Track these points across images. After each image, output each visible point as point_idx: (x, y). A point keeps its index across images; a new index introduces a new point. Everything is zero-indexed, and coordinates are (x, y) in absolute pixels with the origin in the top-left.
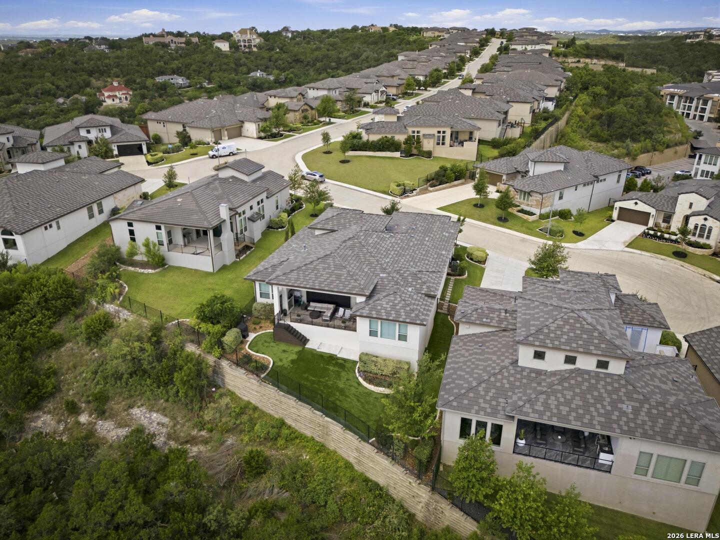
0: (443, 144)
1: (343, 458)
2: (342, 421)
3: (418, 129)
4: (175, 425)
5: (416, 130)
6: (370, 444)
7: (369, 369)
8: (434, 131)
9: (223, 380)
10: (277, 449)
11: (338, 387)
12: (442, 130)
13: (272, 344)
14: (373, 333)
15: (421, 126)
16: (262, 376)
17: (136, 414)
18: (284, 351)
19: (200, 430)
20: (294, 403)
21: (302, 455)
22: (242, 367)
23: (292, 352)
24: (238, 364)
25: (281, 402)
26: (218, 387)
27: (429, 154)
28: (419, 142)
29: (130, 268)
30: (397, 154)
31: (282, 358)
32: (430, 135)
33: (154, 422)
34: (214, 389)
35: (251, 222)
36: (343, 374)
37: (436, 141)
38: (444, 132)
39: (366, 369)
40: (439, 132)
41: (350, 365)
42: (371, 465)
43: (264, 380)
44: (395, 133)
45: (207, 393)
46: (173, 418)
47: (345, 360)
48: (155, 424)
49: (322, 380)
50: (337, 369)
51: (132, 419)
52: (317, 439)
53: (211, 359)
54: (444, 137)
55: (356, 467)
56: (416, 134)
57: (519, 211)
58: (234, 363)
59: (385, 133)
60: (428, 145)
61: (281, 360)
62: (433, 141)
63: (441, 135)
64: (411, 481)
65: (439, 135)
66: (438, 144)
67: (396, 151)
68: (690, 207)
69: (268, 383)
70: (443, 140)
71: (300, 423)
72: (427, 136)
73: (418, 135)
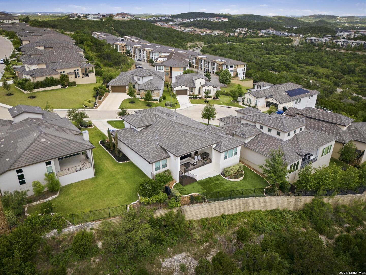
0: (79, 77)
3: (64, 71)
4: (191, 253)
5: (62, 71)
6: (266, 196)
8: (72, 70)
11: (229, 187)
12: (76, 69)
14: (226, 158)
15: (65, 69)
16: (206, 201)
17: (167, 265)
18: (193, 187)
19: (203, 245)
22: (194, 204)
23: (196, 186)
24: (191, 204)
27: (74, 84)
30: (59, 87)
33: (180, 260)
36: (223, 182)
38: (77, 70)
39: (229, 175)
40: (75, 71)
42: (269, 204)
43: (209, 202)
44: (52, 74)
46: (186, 251)
47: (215, 177)
48: (182, 260)
49: (222, 188)
50: (218, 181)
51: (169, 268)
52: (241, 211)
55: (263, 210)
58: (188, 204)
59: (46, 75)
60: (72, 79)
61: (199, 191)
62: (73, 76)
63: (77, 72)
64: (288, 198)
65: (75, 72)
66: (76, 77)
67: (58, 85)
68: (200, 84)
69: (212, 202)
70: (78, 75)
71: (233, 209)
72: (70, 74)
73: (64, 74)
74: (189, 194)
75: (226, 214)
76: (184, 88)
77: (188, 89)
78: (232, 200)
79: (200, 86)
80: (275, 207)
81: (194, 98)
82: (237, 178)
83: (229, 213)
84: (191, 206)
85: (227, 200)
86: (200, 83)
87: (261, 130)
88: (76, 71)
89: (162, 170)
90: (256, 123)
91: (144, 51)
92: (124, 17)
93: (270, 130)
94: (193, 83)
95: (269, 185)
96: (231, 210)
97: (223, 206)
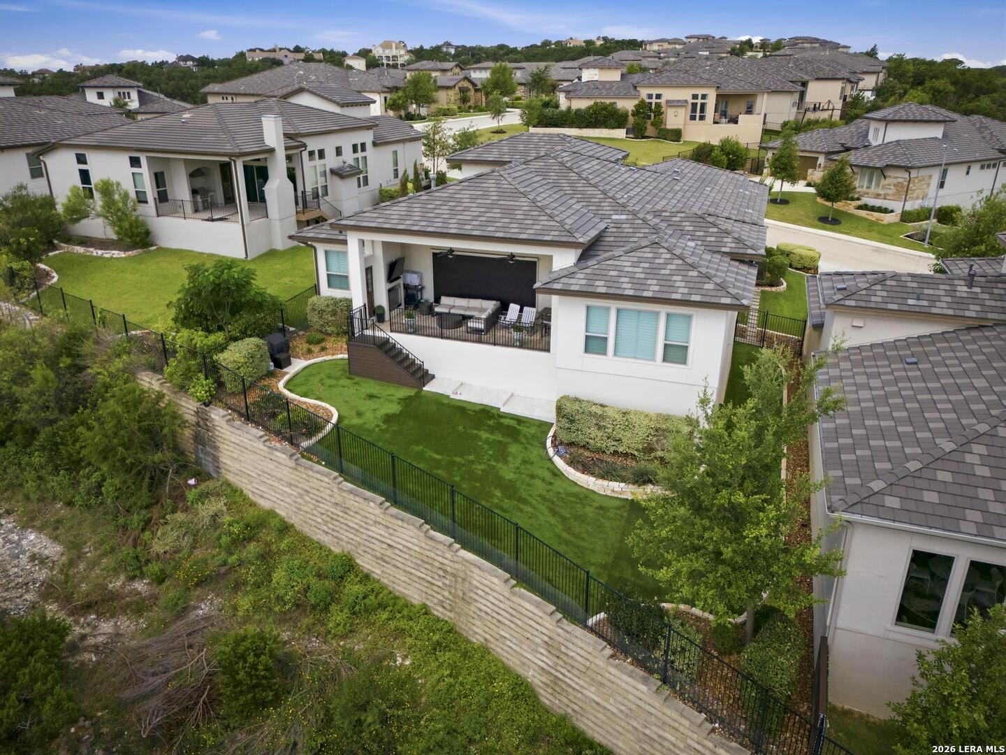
0: (702, 118)
1: (507, 670)
2: (509, 559)
3: (659, 92)
4: (71, 563)
5: (654, 92)
6: (592, 630)
7: (581, 439)
8: (685, 94)
9: (216, 459)
10: (325, 636)
11: (500, 478)
12: (700, 92)
13: (345, 382)
14: (594, 344)
15: (664, 86)
16: (305, 444)
18: (371, 396)
19: (132, 578)
20: (378, 511)
21: (392, 656)
22: (257, 424)
23: (390, 398)
24: (248, 417)
25: (346, 510)
26: (202, 476)
27: (676, 135)
28: (658, 111)
29: (80, 250)
30: (620, 133)
31: (362, 409)
32: (678, 101)
33: (24, 552)
34: (192, 482)
35: (337, 180)
36: (514, 448)
37: (689, 114)
38: (704, 97)
39: (572, 437)
40: (695, 97)
41: (533, 430)
42: (591, 693)
43: (309, 453)
44: (617, 96)
45: (174, 488)
46: (74, 547)
47: (520, 420)
48: (24, 559)
49: (458, 459)
50: (498, 437)
52: (438, 611)
53: (188, 407)
54: (703, 106)
55: (546, 698)
56: (654, 101)
57: (860, 207)
58: (241, 415)
59: (599, 97)
60: (675, 119)
61: (359, 414)
62: (684, 113)
63: (699, 101)
65: (695, 101)
66: (693, 118)
67: (619, 127)
69: (317, 462)
70: (702, 111)
71: (394, 566)
72: (674, 104)
73: (658, 101)
85: (369, 494)
88: (700, 97)
96: (387, 563)
97: (348, 511)
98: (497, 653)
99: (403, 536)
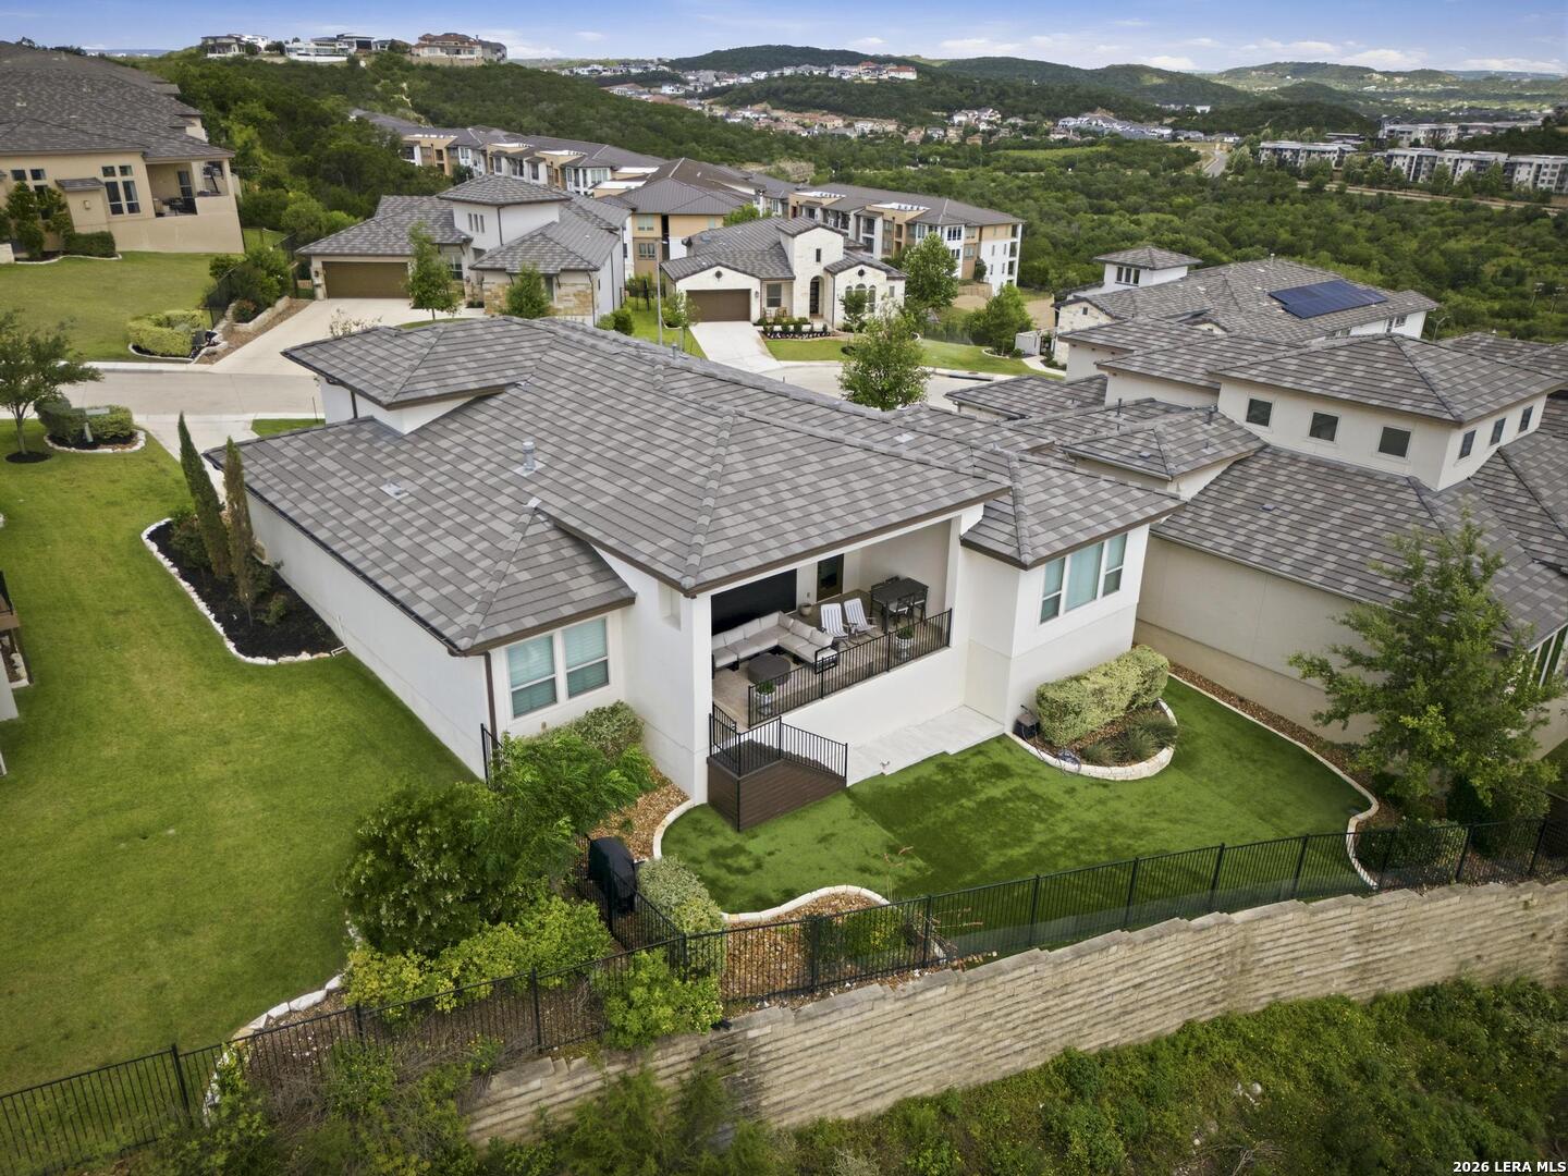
0: (133, 208)
3: (36, 164)
5: (25, 165)
8: (91, 168)
12: (115, 162)
15: (42, 154)
16: (937, 952)
18: (821, 839)
22: (839, 984)
23: (845, 826)
24: (809, 987)
25: (1064, 989)
27: (102, 245)
30: (6, 254)
32: (83, 181)
36: (1036, 787)
37: (109, 202)
38: (124, 170)
39: (1076, 733)
40: (108, 171)
43: (961, 957)
47: (979, 752)
50: (1005, 786)
52: (1206, 1015)
54: (127, 185)
56: (31, 182)
58: (792, 994)
60: (88, 215)
61: (869, 872)
62: (100, 202)
63: (119, 179)
64: (1524, 897)
65: (110, 179)
66: (117, 210)
68: (818, 259)
69: (988, 960)
70: (129, 196)
71: (1143, 1007)
72: (79, 186)
73: (38, 183)
74: (790, 895)
75: (1090, 1044)
76: (733, 280)
77: (753, 284)
78: (1140, 935)
79: (818, 270)
80: (1435, 971)
81: (785, 333)
82: (1138, 756)
83: (1112, 1037)
84: (809, 1007)
85: (1098, 940)
86: (818, 252)
87: (1256, 429)
88: (117, 171)
89: (567, 710)
90: (1216, 392)
91: (535, 167)
92: (458, 52)
93: (1323, 427)
94: (781, 255)
95: (1368, 806)
96: (1133, 1011)
97: (1070, 989)
98: (1290, 997)
99: (1161, 957)
